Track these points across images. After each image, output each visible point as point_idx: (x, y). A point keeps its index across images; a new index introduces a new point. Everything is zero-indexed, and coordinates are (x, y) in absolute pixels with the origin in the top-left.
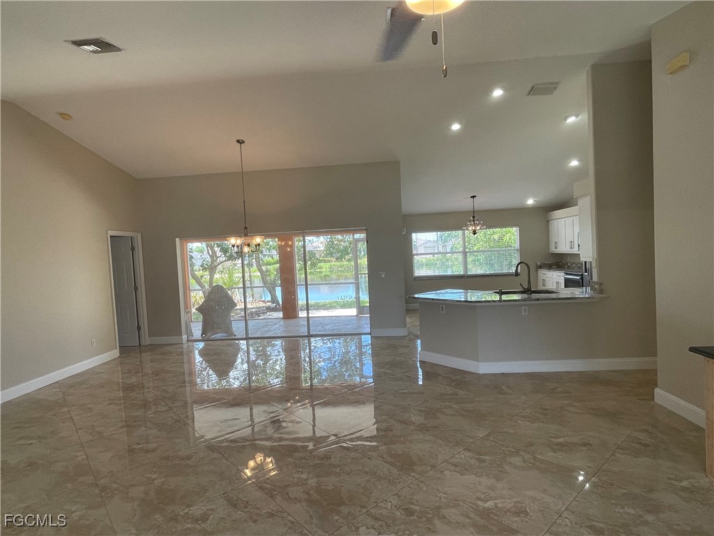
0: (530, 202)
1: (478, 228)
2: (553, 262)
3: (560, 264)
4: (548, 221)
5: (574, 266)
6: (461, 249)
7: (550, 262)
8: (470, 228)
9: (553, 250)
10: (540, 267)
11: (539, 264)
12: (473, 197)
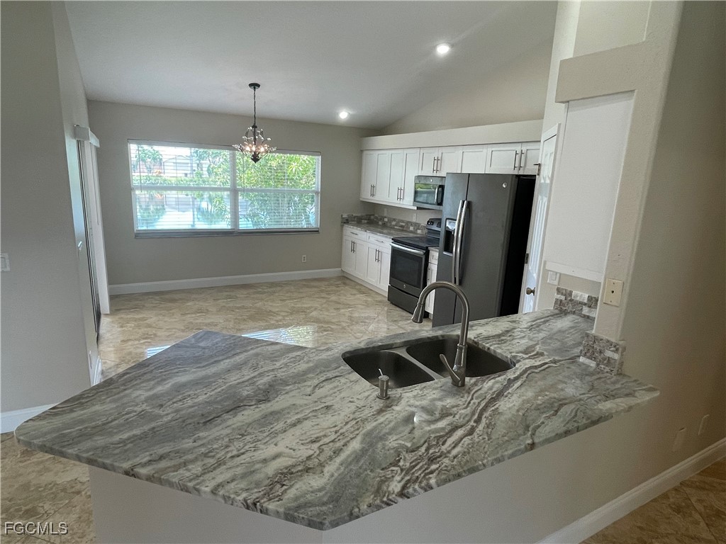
0: (344, 115)
1: (262, 149)
2: (364, 214)
3: (372, 217)
4: (362, 151)
5: (394, 223)
6: (228, 186)
7: (359, 215)
8: (248, 149)
9: (366, 196)
10: (346, 221)
11: (345, 216)
12: (255, 86)
